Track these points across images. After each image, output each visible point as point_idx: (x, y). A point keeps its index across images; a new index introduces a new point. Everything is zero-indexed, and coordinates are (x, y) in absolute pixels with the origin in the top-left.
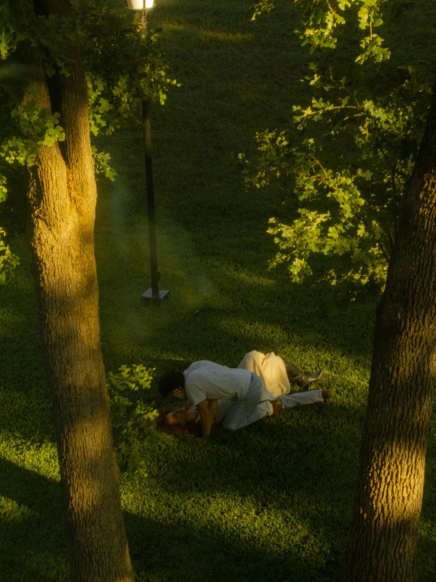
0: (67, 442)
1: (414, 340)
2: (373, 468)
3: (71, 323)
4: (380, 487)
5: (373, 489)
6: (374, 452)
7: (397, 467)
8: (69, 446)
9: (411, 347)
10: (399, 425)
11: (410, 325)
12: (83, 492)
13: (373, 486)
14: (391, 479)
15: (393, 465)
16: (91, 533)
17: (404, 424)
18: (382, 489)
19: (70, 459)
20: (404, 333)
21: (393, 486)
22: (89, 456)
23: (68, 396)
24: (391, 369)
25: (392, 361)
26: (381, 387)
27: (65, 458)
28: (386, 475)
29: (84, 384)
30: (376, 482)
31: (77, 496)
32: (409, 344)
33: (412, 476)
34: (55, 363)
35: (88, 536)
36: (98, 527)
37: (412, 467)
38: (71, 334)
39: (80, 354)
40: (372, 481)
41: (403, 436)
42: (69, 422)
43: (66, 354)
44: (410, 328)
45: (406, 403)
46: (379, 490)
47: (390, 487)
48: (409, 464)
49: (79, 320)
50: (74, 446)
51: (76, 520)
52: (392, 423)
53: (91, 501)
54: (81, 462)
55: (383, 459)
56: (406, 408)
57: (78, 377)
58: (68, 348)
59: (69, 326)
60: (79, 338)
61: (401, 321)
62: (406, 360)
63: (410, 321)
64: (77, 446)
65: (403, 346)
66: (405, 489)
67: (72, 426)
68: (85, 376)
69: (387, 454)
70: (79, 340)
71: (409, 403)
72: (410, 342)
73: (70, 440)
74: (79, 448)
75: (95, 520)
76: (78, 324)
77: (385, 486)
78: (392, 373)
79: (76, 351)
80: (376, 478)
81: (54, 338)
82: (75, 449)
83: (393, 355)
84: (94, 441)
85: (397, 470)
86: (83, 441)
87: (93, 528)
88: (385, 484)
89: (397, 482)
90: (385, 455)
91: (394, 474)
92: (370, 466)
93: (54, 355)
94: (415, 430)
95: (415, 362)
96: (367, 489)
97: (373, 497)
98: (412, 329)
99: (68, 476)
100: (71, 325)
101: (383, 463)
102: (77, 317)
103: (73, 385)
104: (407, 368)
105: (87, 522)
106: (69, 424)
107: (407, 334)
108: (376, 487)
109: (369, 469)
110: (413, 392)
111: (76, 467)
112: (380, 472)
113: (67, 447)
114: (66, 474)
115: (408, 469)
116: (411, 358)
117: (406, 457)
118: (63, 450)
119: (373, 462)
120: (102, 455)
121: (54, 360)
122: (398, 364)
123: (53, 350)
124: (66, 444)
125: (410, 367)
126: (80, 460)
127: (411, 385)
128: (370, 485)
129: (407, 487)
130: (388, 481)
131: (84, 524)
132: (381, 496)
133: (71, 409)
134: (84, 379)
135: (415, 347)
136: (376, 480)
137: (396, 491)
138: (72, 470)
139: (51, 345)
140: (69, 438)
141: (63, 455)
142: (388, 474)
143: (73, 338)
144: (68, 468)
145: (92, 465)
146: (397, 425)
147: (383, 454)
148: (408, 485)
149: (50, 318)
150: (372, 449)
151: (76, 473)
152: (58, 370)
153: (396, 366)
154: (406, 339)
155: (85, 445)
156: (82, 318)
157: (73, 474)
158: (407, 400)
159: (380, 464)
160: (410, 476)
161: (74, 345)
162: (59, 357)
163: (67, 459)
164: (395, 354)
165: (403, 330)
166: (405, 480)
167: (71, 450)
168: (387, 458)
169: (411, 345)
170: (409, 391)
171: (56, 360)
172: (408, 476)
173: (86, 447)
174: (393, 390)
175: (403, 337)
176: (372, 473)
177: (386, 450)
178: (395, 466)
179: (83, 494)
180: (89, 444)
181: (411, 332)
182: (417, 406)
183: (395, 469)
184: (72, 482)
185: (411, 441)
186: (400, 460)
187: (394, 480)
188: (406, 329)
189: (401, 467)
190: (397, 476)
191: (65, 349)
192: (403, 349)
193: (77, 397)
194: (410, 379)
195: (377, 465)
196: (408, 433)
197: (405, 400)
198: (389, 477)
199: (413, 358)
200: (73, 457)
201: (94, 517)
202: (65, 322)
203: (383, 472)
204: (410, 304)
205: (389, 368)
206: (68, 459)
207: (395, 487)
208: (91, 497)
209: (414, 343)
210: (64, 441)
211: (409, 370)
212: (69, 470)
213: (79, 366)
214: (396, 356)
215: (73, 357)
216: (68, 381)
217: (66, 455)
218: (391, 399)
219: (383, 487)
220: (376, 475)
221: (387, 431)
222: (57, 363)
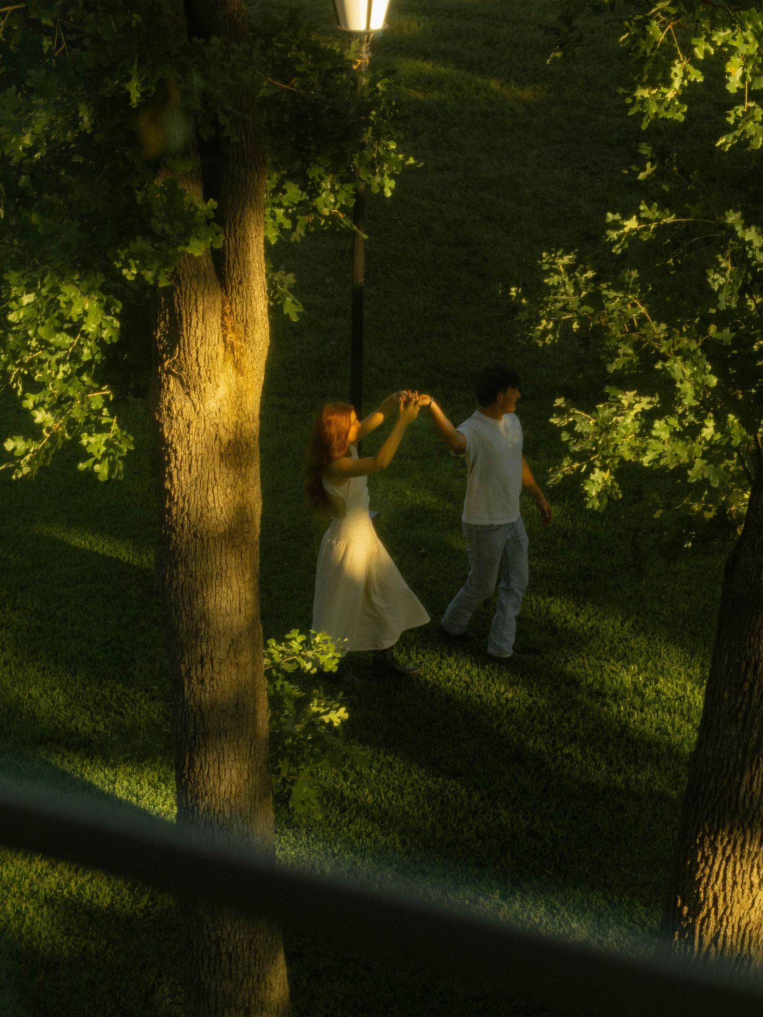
0: (191, 750)
2: (704, 831)
3: (212, 551)
4: (714, 863)
5: (702, 866)
7: (744, 831)
8: (195, 758)
10: (752, 761)
13: (701, 861)
14: (733, 850)
15: (738, 828)
18: (716, 867)
19: (195, 780)
21: (735, 863)
22: (227, 777)
23: (199, 673)
24: (743, 665)
25: (748, 651)
26: (726, 695)
27: (187, 777)
28: (724, 844)
29: (228, 655)
30: (707, 854)
34: (181, 617)
38: (211, 570)
39: (223, 605)
40: (700, 853)
41: (758, 778)
43: (201, 605)
46: (711, 868)
47: (731, 864)
49: (226, 548)
50: (203, 758)
52: (740, 756)
54: (214, 786)
55: (722, 817)
57: (217, 643)
58: (205, 594)
59: (209, 557)
60: (223, 579)
64: (208, 759)
66: (755, 870)
67: (201, 725)
68: (230, 642)
69: (729, 808)
70: (224, 581)
73: (196, 747)
74: (211, 763)
76: (223, 555)
77: (721, 863)
78: (746, 673)
79: (218, 600)
80: (708, 848)
81: (181, 576)
82: (204, 763)
83: (750, 641)
84: (237, 752)
85: (745, 836)
86: (219, 751)
88: (722, 860)
89: (742, 857)
90: (724, 810)
91: (739, 843)
92: (699, 826)
93: (181, 604)
96: (691, 865)
97: (701, 879)
100: (213, 555)
101: (722, 823)
102: (223, 542)
103: (209, 657)
108: (706, 864)
109: (697, 832)
111: (204, 794)
112: (715, 839)
113: (191, 760)
114: (187, 803)
118: (184, 765)
119: (704, 821)
120: (249, 775)
121: (179, 613)
122: (757, 658)
123: (179, 596)
124: (190, 755)
126: (212, 783)
128: (696, 859)
129: (758, 867)
130: (727, 855)
132: (714, 879)
133: (203, 695)
134: (227, 647)
136: (708, 852)
137: (740, 871)
138: (197, 797)
139: (177, 587)
141: (184, 772)
142: (729, 842)
143: (214, 577)
144: (191, 794)
145: (231, 792)
146: (748, 760)
147: (722, 808)
149: (178, 542)
151: (204, 803)
152: (184, 630)
153: (753, 660)
155: (221, 758)
156: (231, 544)
157: (198, 805)
159: (715, 825)
161: (214, 589)
162: (188, 608)
163: (189, 779)
164: (752, 640)
166: (757, 854)
167: (198, 765)
168: (728, 816)
171: (184, 613)
173: (224, 761)
174: (746, 701)
176: (702, 839)
177: (728, 801)
178: (741, 829)
183: (740, 835)
186: (749, 819)
187: (738, 854)
189: (752, 832)
190: (743, 846)
191: (200, 596)
193: (214, 676)
195: (711, 826)
198: (729, 848)
200: (201, 777)
202: (202, 550)
203: (719, 838)
205: (740, 663)
206: (192, 780)
207: (738, 865)
210: (188, 751)
212: (192, 798)
213: (221, 626)
214: (754, 643)
215: (211, 609)
216: (201, 648)
217: (189, 773)
218: (740, 716)
219: (718, 863)
220: (708, 843)
221: (731, 769)
222: (184, 618)
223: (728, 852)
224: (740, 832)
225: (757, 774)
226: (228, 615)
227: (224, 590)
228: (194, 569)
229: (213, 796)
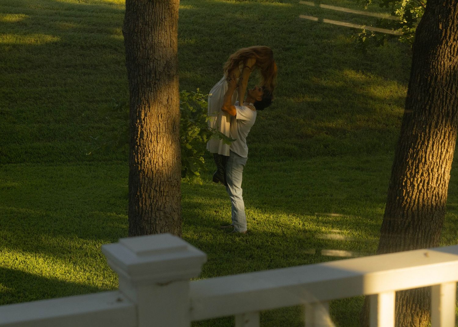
0: (142, 127)
1: (452, 49)
2: (407, 177)
3: (158, 10)
4: (412, 194)
5: (406, 198)
6: (409, 161)
7: (429, 174)
8: (144, 131)
9: (450, 56)
10: (434, 133)
11: (450, 34)
12: (153, 177)
13: (405, 195)
14: (423, 186)
15: (426, 173)
16: (155, 220)
17: (438, 132)
18: (414, 197)
19: (143, 145)
20: (444, 42)
21: (424, 194)
22: (161, 142)
23: (148, 81)
24: (429, 79)
25: (431, 71)
26: (419, 98)
27: (138, 144)
28: (419, 182)
29: (164, 70)
30: (408, 190)
31: (146, 182)
32: (448, 53)
33: (441, 186)
34: (139, 48)
35: (153, 222)
36: (162, 214)
37: (441, 176)
38: (157, 20)
39: (162, 41)
40: (405, 191)
41: (437, 143)
42: (146, 107)
43: (151, 41)
44: (450, 37)
45: (441, 111)
46: (411, 198)
47: (422, 194)
48: (439, 173)
49: (165, 9)
50: (148, 131)
51: (142, 206)
52: (427, 130)
53: (159, 186)
54: (154, 147)
55: (417, 167)
56: (441, 116)
57: (159, 62)
58: (153, 34)
59: (156, 13)
60: (163, 26)
61: (442, 31)
62: (444, 69)
63: (450, 30)
64: (151, 131)
65: (442, 55)
66: (434, 198)
67: (149, 112)
68: (165, 63)
69: (421, 161)
70: (163, 27)
71: (443, 111)
72: (449, 50)
73: (145, 125)
74: (153, 133)
75: (161, 206)
76: (163, 12)
77: (416, 194)
78: (431, 82)
79: (160, 38)
80: (409, 187)
81: (140, 25)
82: (149, 133)
83: (433, 65)
84: (167, 127)
85: (429, 177)
86: (157, 126)
87: (157, 214)
88: (417, 192)
89: (427, 189)
90: (419, 163)
91: (426, 182)
92: (404, 176)
93: (140, 41)
94: (447, 139)
95: (452, 71)
96: (400, 199)
97: (405, 205)
98: (452, 38)
99: (140, 163)
100: (158, 12)
101: (417, 170)
102: (164, 5)
103: (154, 71)
104: (445, 76)
105: (153, 208)
106: (147, 109)
107: (447, 43)
108: (408, 196)
109: (403, 179)
110: (448, 101)
111: (148, 152)
112: (413, 180)
113: (142, 133)
114: (138, 159)
115: (438, 178)
116: (448, 67)
117: (437, 165)
118: (137, 137)
119: (407, 171)
120: (172, 142)
121: (138, 46)
122: (436, 73)
123: (139, 36)
124: (141, 130)
125: (447, 75)
126: (153, 145)
127: (447, 93)
128: (403, 195)
129: (436, 196)
130: (420, 189)
131: (150, 210)
132: (413, 204)
133: (149, 94)
134: (164, 65)
135: (453, 56)
136: (409, 189)
137: (426, 198)
138: (144, 155)
139: (137, 32)
140: (144, 123)
141: (137, 141)
142: (421, 182)
143: (158, 25)
144: (140, 154)
145: (163, 151)
146: (432, 132)
147: (417, 162)
148: (437, 193)
149: (139, 5)
150: (406, 159)
151: (148, 158)
152: (141, 56)
153: (435, 75)
154: (445, 48)
155: (158, 131)
156: (167, 7)
157: (144, 160)
158: (443, 108)
159: (413, 172)
160: (439, 185)
161: (158, 32)
162: (143, 43)
163: (140, 145)
164: (434, 63)
165: (443, 39)
166: (435, 188)
167: (146, 135)
168: (421, 165)
169: (449, 54)
170: (444, 99)
171: (141, 46)
172: (437, 185)
173: (160, 132)
174: (431, 99)
175: (443, 46)
176: (406, 182)
177: (420, 158)
178: (427, 173)
179: (153, 179)
180: (162, 130)
181: (451, 40)
182: (450, 114)
183: (427, 177)
184: (143, 168)
185: (443, 150)
186: (432, 167)
187: (425, 188)
188: (446, 39)
189: (433, 175)
190: (428, 183)
191: (150, 35)
192: (442, 58)
193: (156, 82)
194: (446, 87)
195: (411, 174)
196: (440, 142)
197: (441, 108)
198: (421, 184)
199: (450, 66)
200: (147, 142)
201: (160, 204)
202: (152, 9)
203: (416, 179)
204: (452, 13)
205: (427, 78)
206: (142, 145)
207: (425, 195)
208: (159, 182)
209: (452, 51)
210: (140, 127)
211: (446, 78)
212: (141, 157)
213: (161, 53)
214: (435, 65)
215: (156, 42)
216: (150, 66)
217: (140, 141)
218: (428, 108)
219: (415, 195)
220: (409, 183)
221: (423, 139)
222: (141, 48)
223: (420, 187)
224: (427, 175)
225: (436, 141)
226: (165, 47)
227: (163, 33)
228: (148, 20)
229: (154, 152)
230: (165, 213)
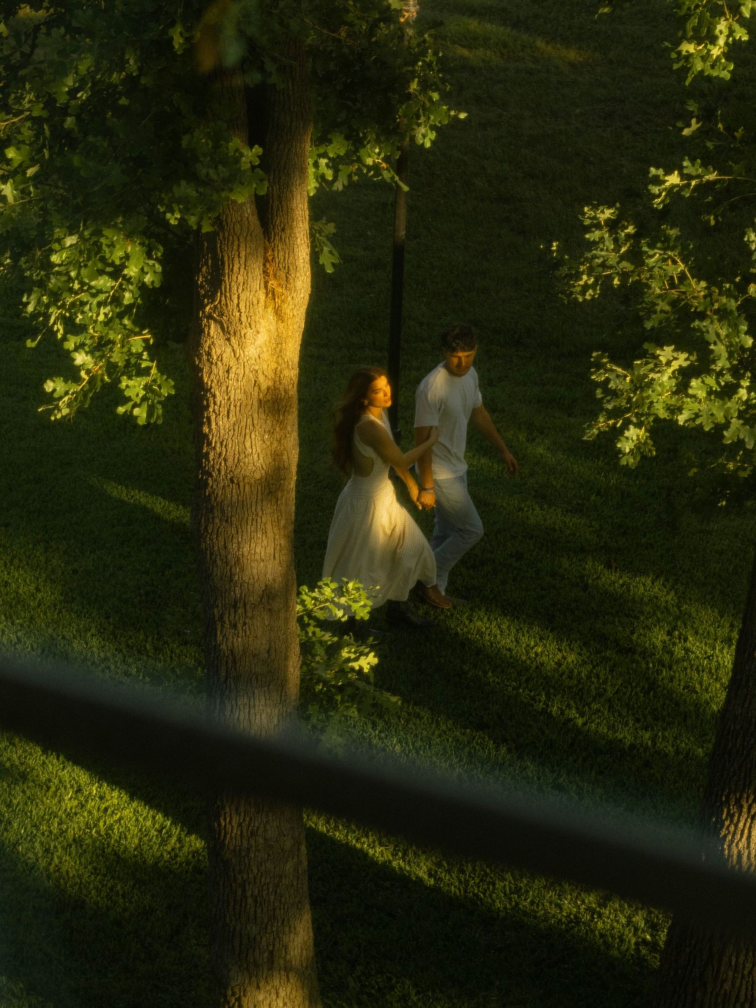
2: (730, 788)
4: (739, 821)
5: (727, 823)
16: (248, 850)
18: (741, 825)
22: (257, 721)
23: (232, 617)
28: (750, 802)
29: (261, 601)
30: (732, 812)
34: (216, 561)
35: (243, 853)
36: (261, 841)
38: (246, 515)
39: (258, 551)
40: (725, 810)
42: (229, 661)
43: (236, 549)
46: (736, 826)
49: (262, 494)
51: (225, 825)
58: (240, 539)
59: (245, 503)
60: (259, 525)
67: (233, 670)
68: (263, 588)
73: (227, 691)
74: (242, 707)
75: (258, 828)
77: (746, 820)
79: (253, 545)
80: (733, 806)
81: (217, 521)
82: (235, 707)
84: (268, 697)
87: (253, 842)
88: (748, 817)
93: (216, 548)
96: (717, 821)
97: (725, 836)
100: (248, 500)
103: (242, 602)
105: (245, 831)
106: (230, 665)
108: (731, 821)
109: (723, 789)
112: (741, 797)
120: (279, 721)
121: (214, 557)
123: (215, 540)
128: (722, 816)
130: (752, 813)
131: (239, 833)
132: (739, 836)
133: (235, 640)
134: (261, 593)
136: (733, 809)
139: (212, 532)
142: (755, 800)
143: (250, 523)
149: (215, 487)
152: (219, 574)
155: (252, 703)
161: (249, 535)
162: (223, 552)
167: (229, 708)
171: (218, 557)
173: (255, 706)
176: (728, 796)
180: (259, 702)
191: (235, 541)
193: (247, 621)
195: (737, 784)
201: (257, 824)
203: (745, 796)
213: (255, 571)
215: (246, 554)
216: (234, 593)
219: (744, 821)
220: (734, 800)
222: (219, 562)
226: (263, 561)
227: (259, 535)
228: (230, 515)
230: (265, 840)
